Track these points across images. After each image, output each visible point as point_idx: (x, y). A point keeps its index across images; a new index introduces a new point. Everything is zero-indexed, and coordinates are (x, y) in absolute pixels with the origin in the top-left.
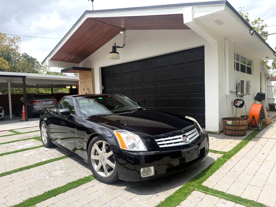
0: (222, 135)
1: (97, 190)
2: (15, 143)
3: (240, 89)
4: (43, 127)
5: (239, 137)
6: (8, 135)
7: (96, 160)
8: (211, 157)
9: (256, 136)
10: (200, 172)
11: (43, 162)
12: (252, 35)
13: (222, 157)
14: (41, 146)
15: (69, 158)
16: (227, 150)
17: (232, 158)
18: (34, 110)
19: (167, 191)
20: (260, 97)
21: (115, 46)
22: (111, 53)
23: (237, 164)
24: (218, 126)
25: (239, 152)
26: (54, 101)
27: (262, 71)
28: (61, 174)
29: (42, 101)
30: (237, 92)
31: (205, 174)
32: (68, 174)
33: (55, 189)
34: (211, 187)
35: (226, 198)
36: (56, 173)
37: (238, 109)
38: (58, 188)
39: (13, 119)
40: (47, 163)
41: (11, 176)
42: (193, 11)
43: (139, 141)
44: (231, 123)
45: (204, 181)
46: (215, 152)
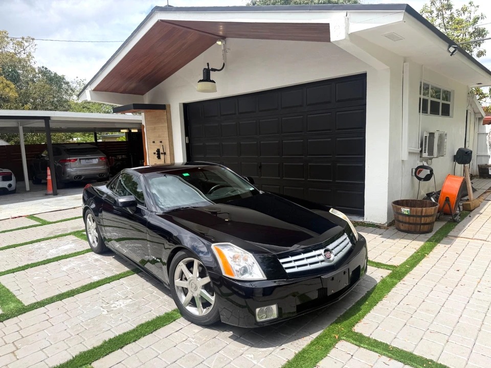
0: (392, 230)
1: (187, 337)
2: (43, 244)
3: (427, 147)
4: (89, 218)
5: (421, 235)
6: (28, 225)
7: (183, 288)
8: (370, 276)
9: (449, 234)
10: (351, 305)
11: (94, 283)
12: (451, 55)
13: (388, 276)
14: (88, 251)
15: (136, 275)
16: (398, 261)
17: (406, 278)
18: (68, 175)
19: (297, 341)
20: (463, 156)
21: (207, 67)
22: (200, 81)
23: (413, 290)
24: (386, 214)
25: (417, 266)
26: (101, 158)
27: (469, 108)
28: (126, 306)
29: (80, 159)
30: (421, 151)
31: (360, 310)
32: (137, 307)
33: (119, 335)
34: (366, 335)
35: (390, 354)
36: (118, 305)
37: (422, 182)
38: (125, 334)
39: (31, 190)
40: (101, 285)
41: (46, 311)
42: (348, 19)
43: (254, 263)
44: (407, 211)
45: (357, 322)
46: (378, 265)
